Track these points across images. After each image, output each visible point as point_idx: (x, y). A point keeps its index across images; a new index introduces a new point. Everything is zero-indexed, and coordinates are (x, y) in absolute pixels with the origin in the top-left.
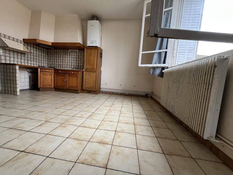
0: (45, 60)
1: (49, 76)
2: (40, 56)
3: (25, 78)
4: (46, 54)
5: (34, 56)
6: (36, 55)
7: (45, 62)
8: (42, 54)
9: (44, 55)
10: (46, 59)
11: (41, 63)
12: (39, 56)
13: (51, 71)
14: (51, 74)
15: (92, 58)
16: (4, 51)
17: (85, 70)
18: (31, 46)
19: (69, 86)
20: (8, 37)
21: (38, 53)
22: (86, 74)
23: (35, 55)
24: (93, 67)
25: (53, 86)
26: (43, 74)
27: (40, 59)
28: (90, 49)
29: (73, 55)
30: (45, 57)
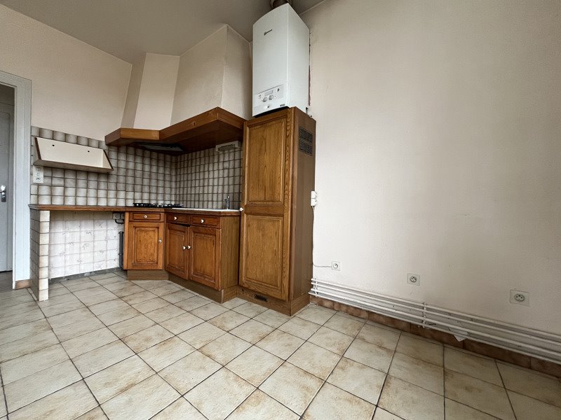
0: (167, 184)
1: (151, 234)
2: (154, 176)
3: (107, 239)
4: (171, 169)
5: (134, 177)
6: (143, 174)
7: (168, 190)
8: (161, 170)
9: (167, 172)
10: (171, 181)
11: (157, 193)
12: (150, 175)
13: (157, 217)
14: (158, 228)
15: (267, 159)
16: (49, 174)
17: (246, 207)
18: (127, 154)
19: (195, 270)
20: (51, 133)
21: (147, 168)
22: (248, 226)
23: (139, 174)
24: (273, 194)
25: (161, 266)
26: (135, 227)
27: (154, 183)
28: (262, 124)
29: (226, 159)
30: (168, 178)
